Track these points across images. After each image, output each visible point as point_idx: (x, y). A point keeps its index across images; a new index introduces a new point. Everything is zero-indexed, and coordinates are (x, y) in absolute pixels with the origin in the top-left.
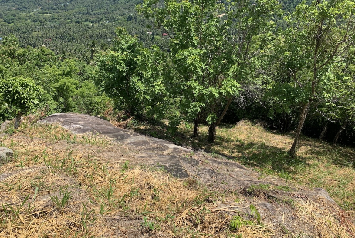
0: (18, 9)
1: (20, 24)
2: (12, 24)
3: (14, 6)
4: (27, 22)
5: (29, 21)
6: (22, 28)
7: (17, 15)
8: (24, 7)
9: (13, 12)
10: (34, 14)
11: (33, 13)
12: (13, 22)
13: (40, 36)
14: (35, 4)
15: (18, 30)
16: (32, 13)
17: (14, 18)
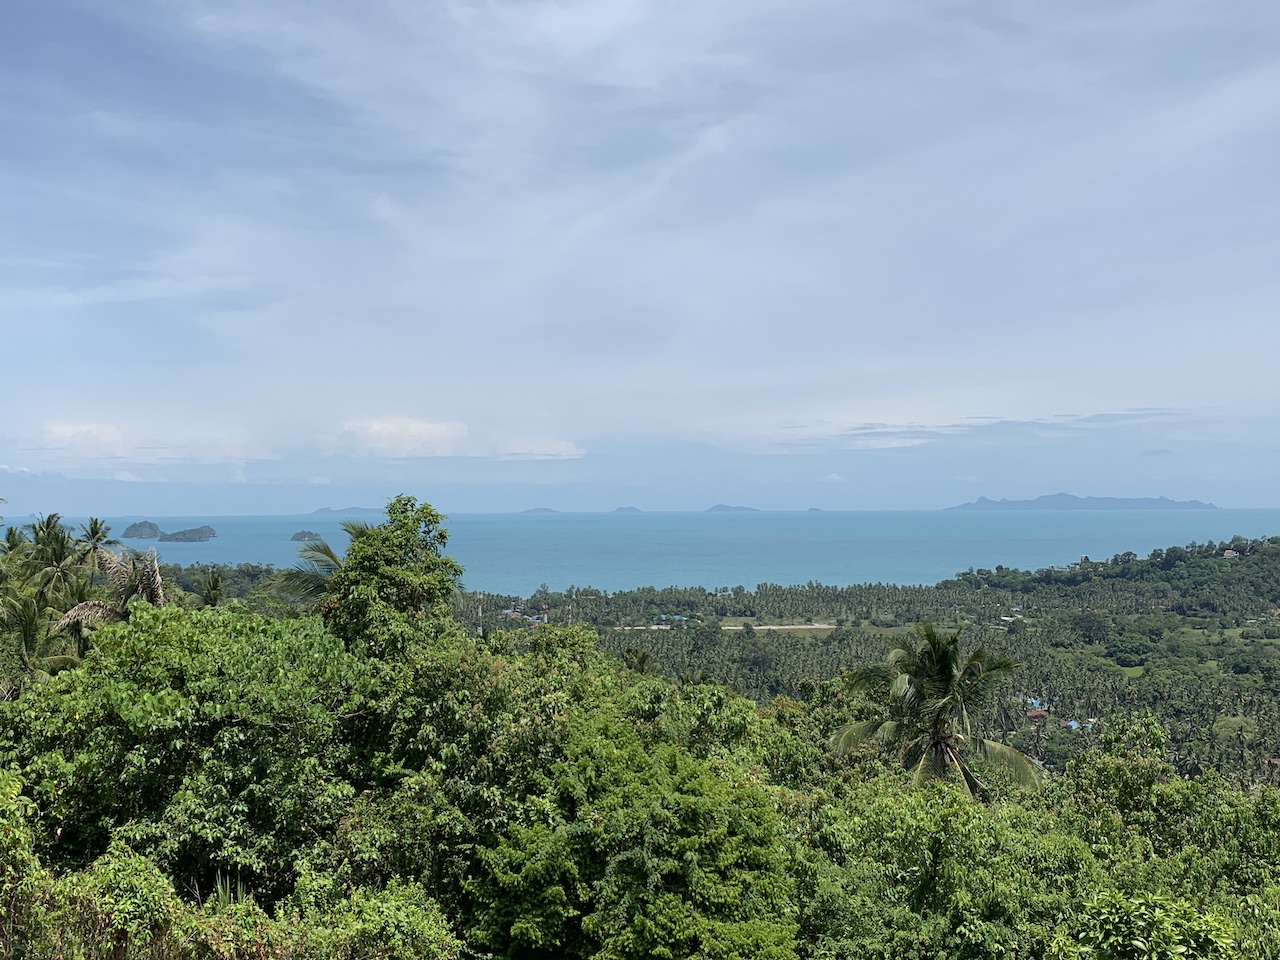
0: (1180, 610)
1: (1170, 672)
2: (1138, 671)
3: (1165, 596)
4: (1202, 669)
5: (1213, 664)
6: (1176, 692)
7: (1166, 634)
8: (1206, 605)
9: (1152, 622)
10: (1242, 636)
11: (1239, 631)
12: (1141, 663)
13: (1248, 737)
14: (1258, 592)
15: (1155, 698)
16: (1234, 633)
17: (1152, 645)
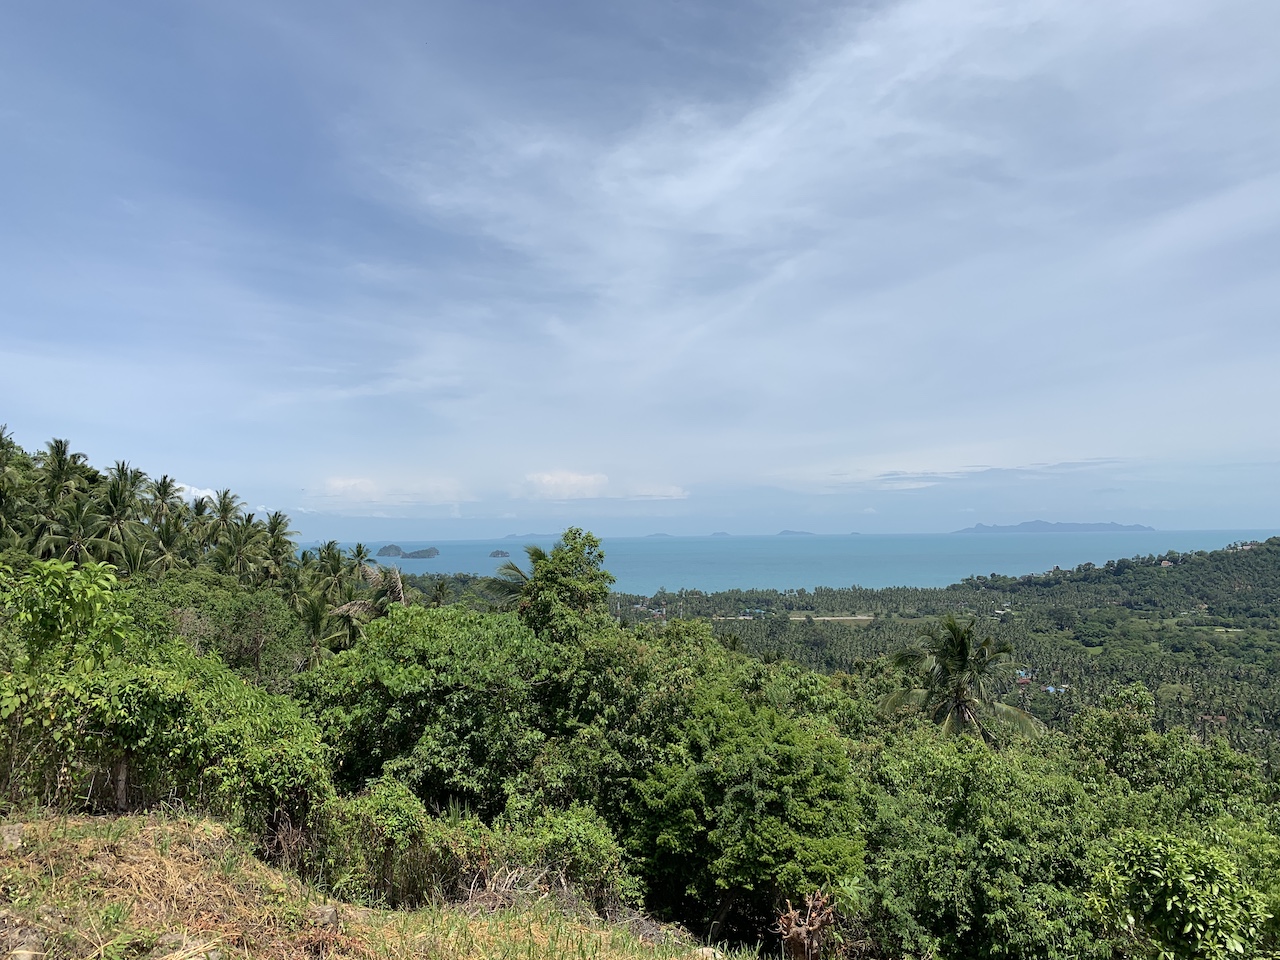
0: (1128, 605)
1: (1122, 650)
2: (1099, 650)
3: (1117, 595)
4: (1147, 648)
5: (1155, 645)
6: (1128, 666)
7: (1119, 623)
8: (1149, 601)
9: (1109, 614)
10: (1177, 624)
11: (1175, 620)
12: (1101, 644)
13: (1185, 699)
14: (1189, 591)
15: (1112, 670)
16: (1170, 622)
17: (1109, 631)
